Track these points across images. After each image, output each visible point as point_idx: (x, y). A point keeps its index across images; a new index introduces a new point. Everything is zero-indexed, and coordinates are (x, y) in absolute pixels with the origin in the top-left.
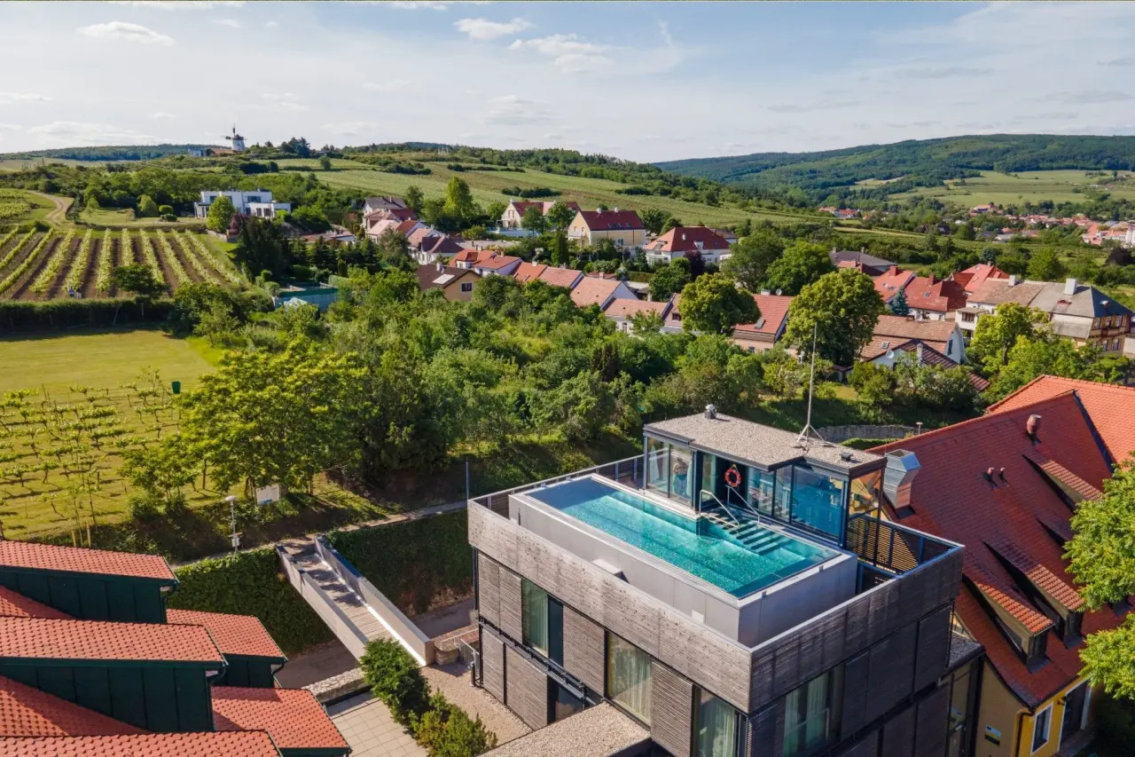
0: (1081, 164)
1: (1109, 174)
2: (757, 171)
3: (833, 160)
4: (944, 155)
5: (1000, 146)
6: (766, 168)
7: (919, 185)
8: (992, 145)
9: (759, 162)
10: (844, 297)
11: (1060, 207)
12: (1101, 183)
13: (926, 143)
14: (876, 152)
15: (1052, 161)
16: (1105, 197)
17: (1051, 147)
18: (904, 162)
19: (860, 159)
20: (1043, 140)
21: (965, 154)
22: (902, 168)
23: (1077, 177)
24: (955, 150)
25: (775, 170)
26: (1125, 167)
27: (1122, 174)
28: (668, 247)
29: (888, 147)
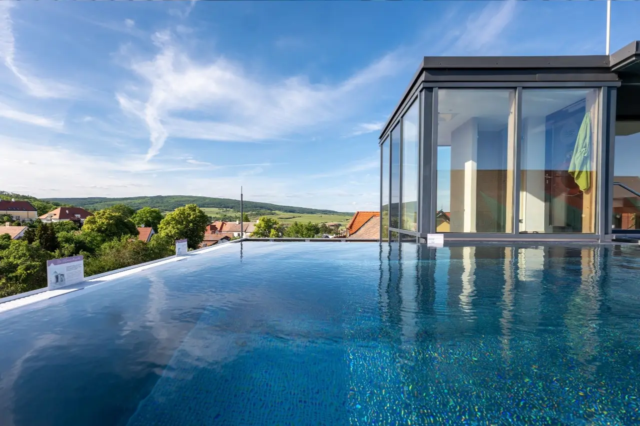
0: (216, 206)
1: (225, 209)
2: (93, 204)
3: (129, 201)
4: (173, 201)
5: (191, 199)
6: (97, 203)
7: (166, 210)
8: (189, 199)
9: (94, 200)
10: (192, 217)
11: (214, 218)
12: (223, 211)
13: (166, 197)
14: (146, 199)
15: (208, 205)
16: (225, 216)
17: (207, 201)
18: (158, 202)
19: (140, 201)
20: (205, 198)
21: (180, 201)
22: (158, 205)
23: (216, 210)
24: (176, 200)
25: (102, 203)
26: (228, 207)
27: (228, 209)
28: (57, 216)
29: (151, 198)
